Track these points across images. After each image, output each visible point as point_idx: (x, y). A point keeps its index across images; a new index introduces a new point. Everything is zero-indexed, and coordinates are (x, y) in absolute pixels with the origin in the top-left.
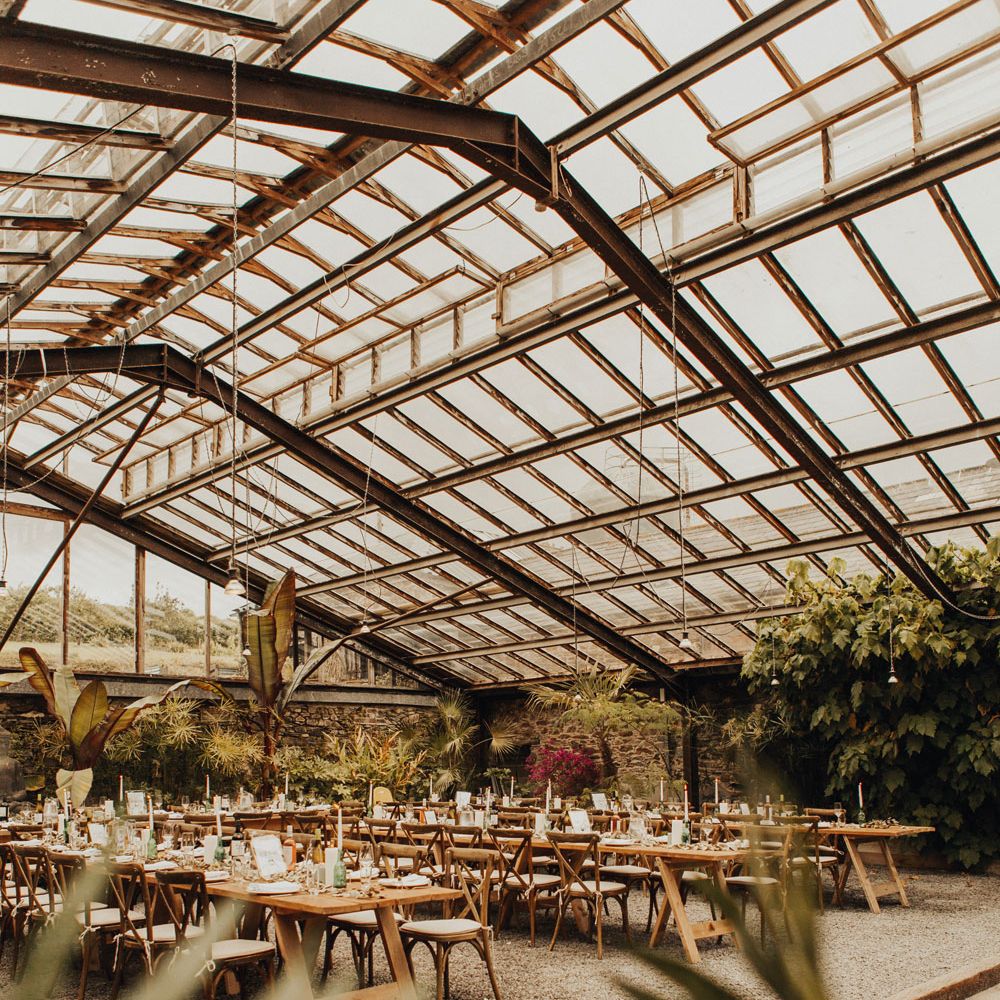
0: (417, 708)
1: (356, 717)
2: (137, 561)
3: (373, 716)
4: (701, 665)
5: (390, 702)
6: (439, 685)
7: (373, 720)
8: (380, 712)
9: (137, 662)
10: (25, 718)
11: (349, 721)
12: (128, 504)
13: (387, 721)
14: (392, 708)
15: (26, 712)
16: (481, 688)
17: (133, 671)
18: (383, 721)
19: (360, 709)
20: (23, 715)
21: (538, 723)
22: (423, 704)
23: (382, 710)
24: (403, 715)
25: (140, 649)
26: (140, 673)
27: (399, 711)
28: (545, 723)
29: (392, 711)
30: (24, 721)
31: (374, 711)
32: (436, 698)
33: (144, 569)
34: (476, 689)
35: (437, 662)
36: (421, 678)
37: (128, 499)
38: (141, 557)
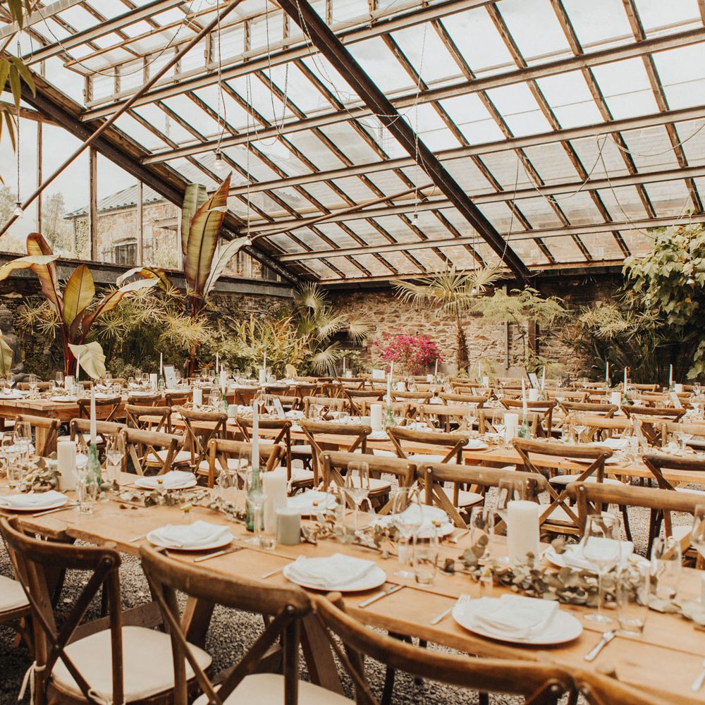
0: (280, 298)
1: (240, 305)
2: (91, 160)
3: (251, 304)
4: (555, 267)
5: (262, 293)
6: (295, 279)
7: (250, 308)
8: (255, 301)
9: (92, 251)
10: (7, 298)
11: (236, 308)
12: (90, 108)
13: (259, 309)
14: (263, 297)
15: (8, 293)
16: (327, 283)
17: (89, 259)
18: (256, 309)
19: (242, 298)
20: (6, 296)
21: (375, 313)
22: (284, 295)
23: (257, 299)
24: (270, 304)
25: (94, 239)
26: (94, 261)
27: (267, 300)
28: (382, 313)
29: (263, 300)
30: (8, 301)
31: (251, 300)
32: (292, 291)
33: (96, 168)
34: (324, 283)
35: (298, 261)
36: (283, 273)
37: (89, 104)
38: (94, 158)
